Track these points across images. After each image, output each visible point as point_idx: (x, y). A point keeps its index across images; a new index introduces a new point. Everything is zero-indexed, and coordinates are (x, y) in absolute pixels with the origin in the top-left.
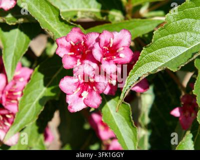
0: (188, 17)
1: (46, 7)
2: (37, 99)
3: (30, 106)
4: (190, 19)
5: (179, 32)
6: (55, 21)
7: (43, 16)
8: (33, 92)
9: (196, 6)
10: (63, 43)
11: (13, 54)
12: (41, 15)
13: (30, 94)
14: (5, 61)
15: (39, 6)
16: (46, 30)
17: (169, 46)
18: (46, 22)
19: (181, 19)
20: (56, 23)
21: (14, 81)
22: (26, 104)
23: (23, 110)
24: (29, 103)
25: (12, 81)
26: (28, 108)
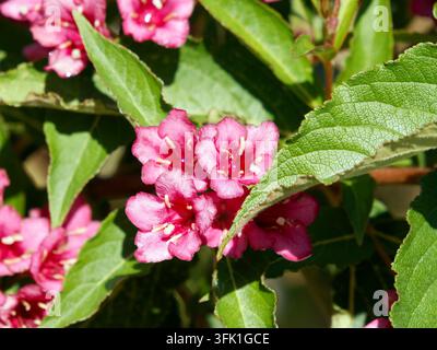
0: (380, 100)
1: (138, 78)
2: (106, 278)
3: (89, 289)
4: (383, 104)
5: (356, 124)
6: (152, 110)
7: (130, 94)
8: (98, 261)
9: (398, 80)
10: (149, 138)
11: (70, 179)
12: (126, 93)
13: (91, 264)
14: (52, 188)
15: (125, 73)
16: (128, 118)
17: (335, 148)
18: (135, 108)
19: (365, 100)
20: (155, 112)
21: (62, 230)
22: (80, 283)
23: (72, 294)
24: (88, 282)
25: (57, 228)
26: (84, 291)
